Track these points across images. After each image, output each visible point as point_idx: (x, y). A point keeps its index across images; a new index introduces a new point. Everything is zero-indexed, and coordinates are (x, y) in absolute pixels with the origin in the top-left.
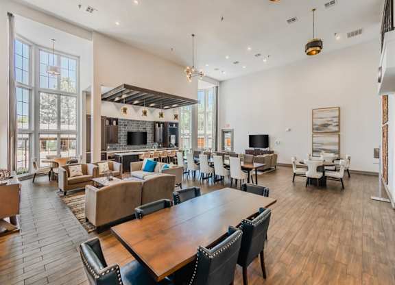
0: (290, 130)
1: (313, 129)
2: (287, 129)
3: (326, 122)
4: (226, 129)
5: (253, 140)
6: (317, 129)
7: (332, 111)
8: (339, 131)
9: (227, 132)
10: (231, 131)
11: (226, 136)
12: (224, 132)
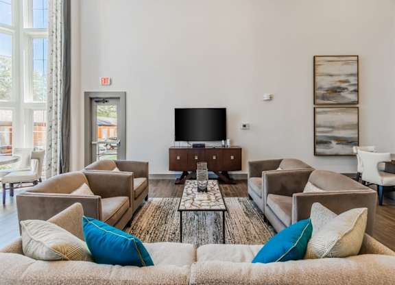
0: (271, 98)
1: (315, 97)
2: (266, 97)
3: (338, 84)
4: (100, 89)
5: (184, 121)
6: (323, 97)
7: (347, 63)
8: (358, 102)
9: (105, 101)
10: (118, 99)
11: (100, 119)
12: (92, 100)
